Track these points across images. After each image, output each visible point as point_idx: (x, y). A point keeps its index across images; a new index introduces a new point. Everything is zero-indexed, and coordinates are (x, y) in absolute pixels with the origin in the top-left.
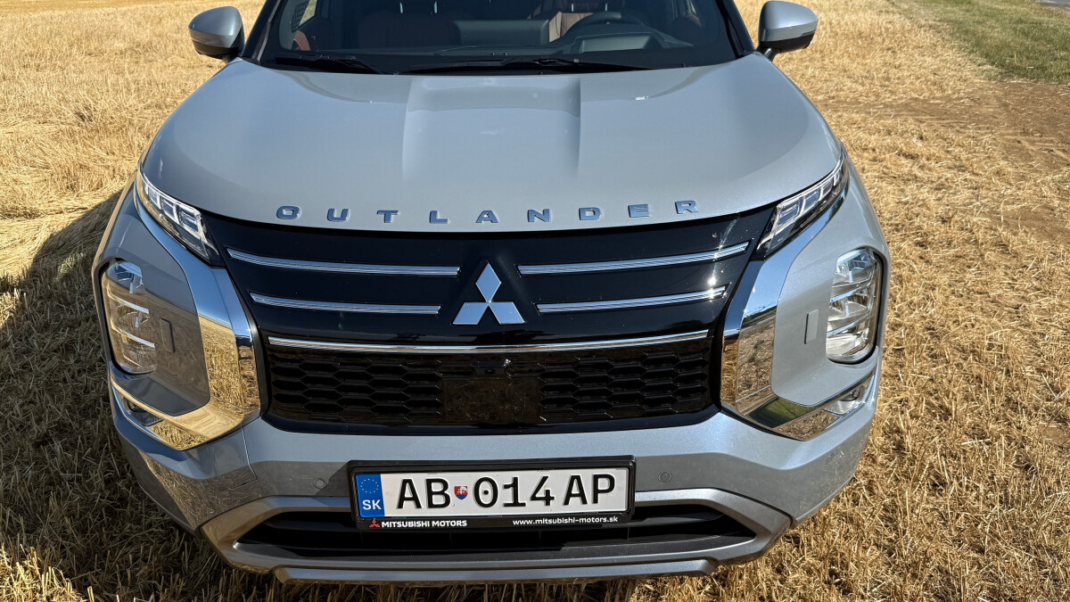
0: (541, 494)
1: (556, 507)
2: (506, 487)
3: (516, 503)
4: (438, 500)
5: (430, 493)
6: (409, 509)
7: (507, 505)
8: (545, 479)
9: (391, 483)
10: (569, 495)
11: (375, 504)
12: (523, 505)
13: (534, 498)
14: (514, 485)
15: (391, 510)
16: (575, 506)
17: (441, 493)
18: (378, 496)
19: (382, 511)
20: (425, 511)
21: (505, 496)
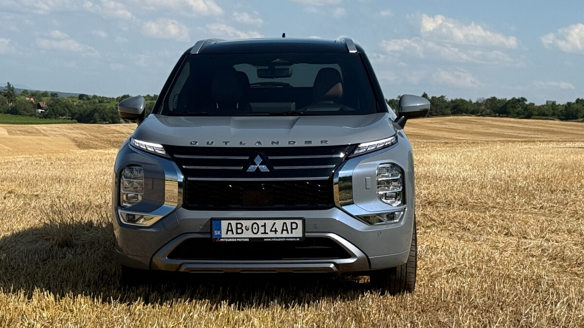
0: (273, 229)
1: (279, 235)
2: (262, 226)
3: (265, 233)
4: (240, 231)
5: (237, 228)
6: (230, 234)
7: (262, 233)
8: (275, 223)
9: (224, 224)
10: (283, 230)
11: (219, 233)
12: (268, 233)
13: (271, 231)
14: (265, 226)
15: (224, 235)
16: (285, 234)
17: (241, 228)
18: (220, 229)
19: (221, 236)
20: (235, 236)
21: (262, 230)
